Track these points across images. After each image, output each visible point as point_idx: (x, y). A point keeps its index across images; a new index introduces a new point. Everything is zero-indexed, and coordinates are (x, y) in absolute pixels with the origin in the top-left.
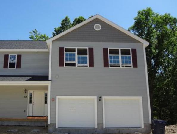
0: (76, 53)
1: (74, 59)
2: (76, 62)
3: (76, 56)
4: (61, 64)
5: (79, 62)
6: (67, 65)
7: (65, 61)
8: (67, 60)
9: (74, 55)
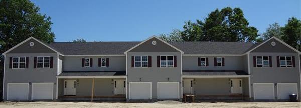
0: (263, 59)
1: (262, 63)
2: (263, 64)
3: (263, 61)
4: (255, 65)
5: (264, 64)
6: (258, 66)
7: (257, 64)
8: (258, 63)
9: (261, 60)
